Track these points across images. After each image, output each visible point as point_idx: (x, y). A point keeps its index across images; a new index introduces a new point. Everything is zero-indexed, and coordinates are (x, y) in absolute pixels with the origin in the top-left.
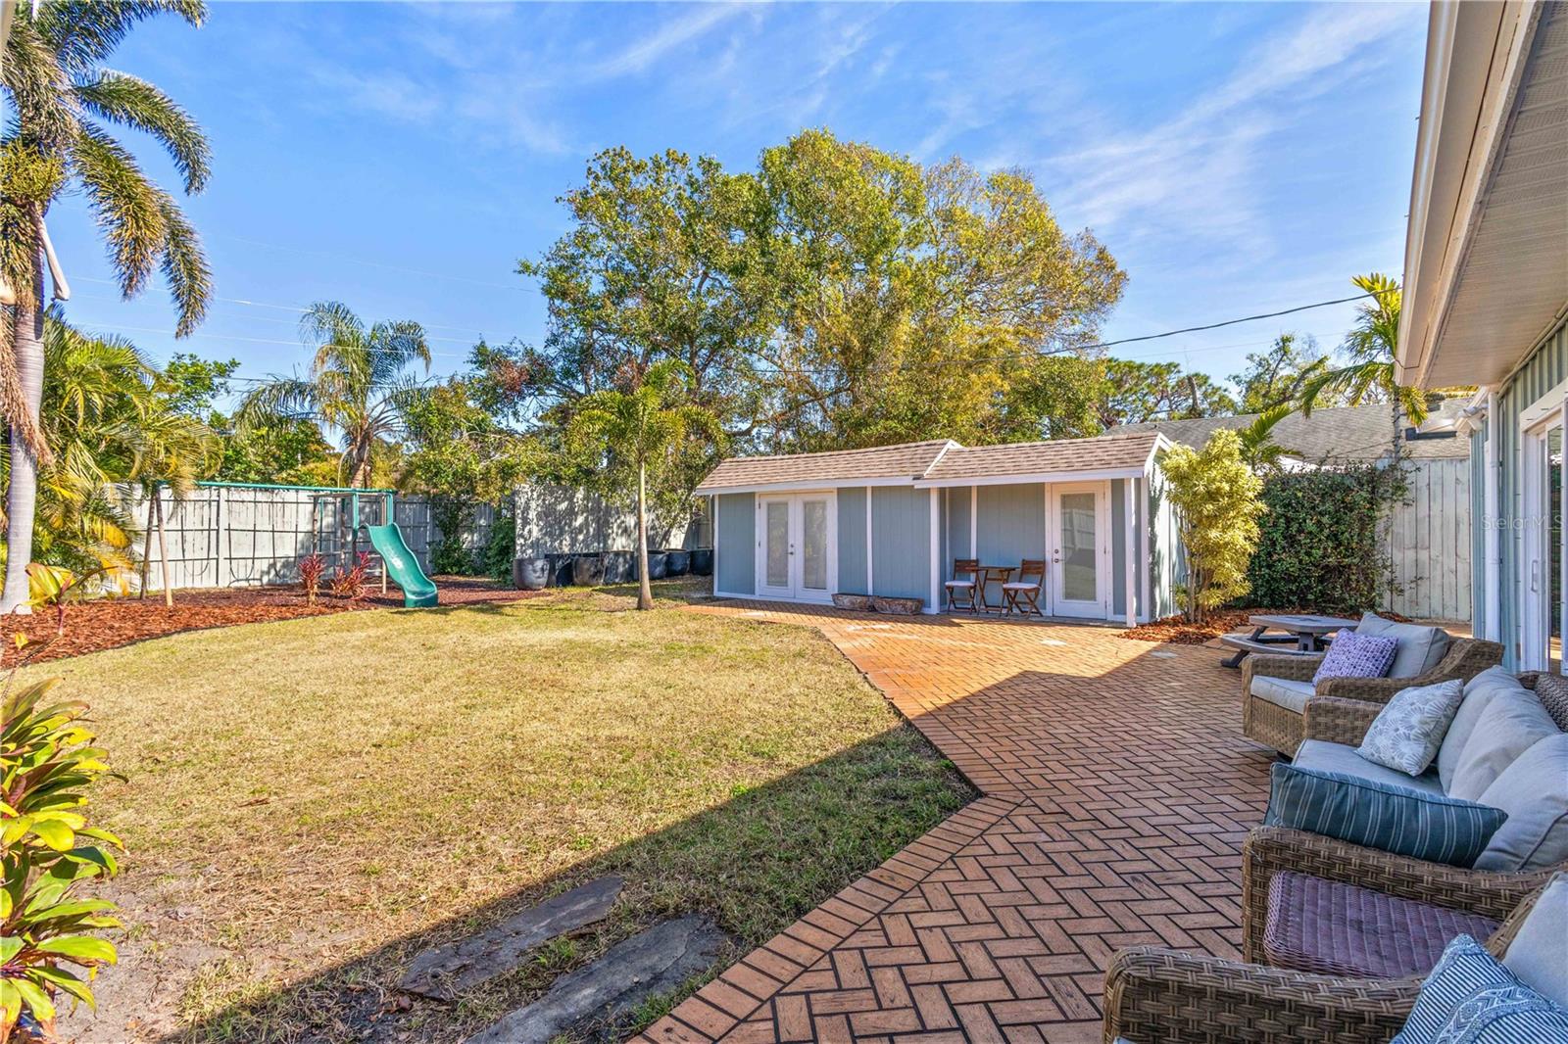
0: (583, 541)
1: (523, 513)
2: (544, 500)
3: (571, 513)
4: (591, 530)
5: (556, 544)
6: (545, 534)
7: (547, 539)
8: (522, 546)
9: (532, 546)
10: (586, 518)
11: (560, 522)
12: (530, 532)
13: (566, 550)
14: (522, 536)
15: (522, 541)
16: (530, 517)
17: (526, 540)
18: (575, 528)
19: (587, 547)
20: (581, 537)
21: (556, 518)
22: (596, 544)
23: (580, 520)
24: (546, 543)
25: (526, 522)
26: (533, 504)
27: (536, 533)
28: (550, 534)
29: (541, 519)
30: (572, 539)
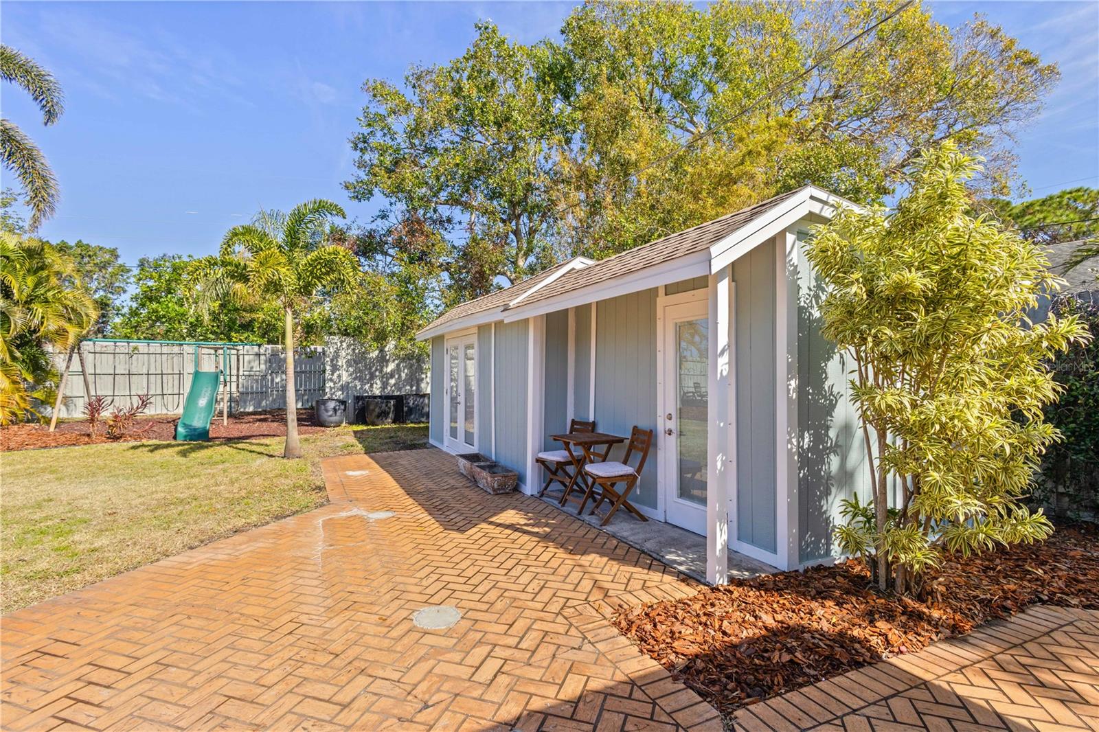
0: (394, 385)
1: (332, 361)
2: (354, 350)
3: (383, 360)
4: (403, 375)
5: (367, 387)
6: (355, 379)
7: (357, 382)
8: (331, 388)
9: (342, 388)
10: (398, 365)
11: (370, 368)
12: (339, 376)
13: (377, 392)
14: (331, 380)
15: (331, 384)
16: (340, 364)
17: (335, 383)
18: (386, 374)
19: (399, 389)
20: (392, 381)
21: (366, 366)
22: (408, 387)
23: (391, 367)
24: (355, 386)
25: (335, 368)
26: (343, 353)
27: (345, 377)
28: (360, 379)
29: (351, 366)
30: (383, 383)
